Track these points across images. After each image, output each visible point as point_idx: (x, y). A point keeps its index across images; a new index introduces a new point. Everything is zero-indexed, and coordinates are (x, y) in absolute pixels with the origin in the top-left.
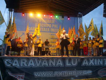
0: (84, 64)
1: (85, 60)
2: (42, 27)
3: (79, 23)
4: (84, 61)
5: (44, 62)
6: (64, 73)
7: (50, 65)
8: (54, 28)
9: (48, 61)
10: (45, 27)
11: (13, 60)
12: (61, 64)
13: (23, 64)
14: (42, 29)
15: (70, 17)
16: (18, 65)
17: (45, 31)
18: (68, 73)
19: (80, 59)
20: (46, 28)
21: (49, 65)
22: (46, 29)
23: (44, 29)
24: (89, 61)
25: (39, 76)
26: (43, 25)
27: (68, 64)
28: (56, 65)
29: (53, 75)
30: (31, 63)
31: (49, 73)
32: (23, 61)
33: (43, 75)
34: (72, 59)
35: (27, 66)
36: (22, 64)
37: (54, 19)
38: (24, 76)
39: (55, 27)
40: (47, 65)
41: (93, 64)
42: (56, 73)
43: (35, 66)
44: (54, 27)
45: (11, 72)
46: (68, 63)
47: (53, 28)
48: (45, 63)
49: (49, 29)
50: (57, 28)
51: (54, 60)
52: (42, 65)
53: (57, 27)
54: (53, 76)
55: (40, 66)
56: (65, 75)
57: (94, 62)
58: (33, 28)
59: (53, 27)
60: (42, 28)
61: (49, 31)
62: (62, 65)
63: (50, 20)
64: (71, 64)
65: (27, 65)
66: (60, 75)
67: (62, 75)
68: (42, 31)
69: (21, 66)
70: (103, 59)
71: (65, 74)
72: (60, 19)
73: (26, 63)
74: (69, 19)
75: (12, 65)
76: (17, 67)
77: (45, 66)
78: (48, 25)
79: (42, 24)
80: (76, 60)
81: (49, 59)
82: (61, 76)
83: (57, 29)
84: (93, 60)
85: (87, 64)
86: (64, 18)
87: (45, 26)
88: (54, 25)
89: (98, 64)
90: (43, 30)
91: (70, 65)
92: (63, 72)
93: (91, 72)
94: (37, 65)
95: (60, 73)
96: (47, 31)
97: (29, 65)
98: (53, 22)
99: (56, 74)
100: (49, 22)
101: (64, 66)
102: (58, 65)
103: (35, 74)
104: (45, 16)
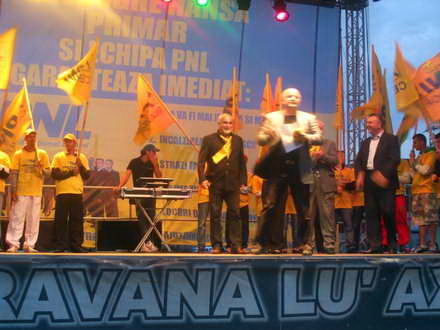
0: (398, 300)
1: (410, 277)
2: (104, 61)
3: (344, 41)
4: (403, 286)
5: (131, 287)
7: (173, 309)
8: (181, 71)
9: (160, 282)
10: (122, 68)
14: (106, 80)
15: (289, 6)
17: (124, 90)
19: (375, 269)
21: (164, 310)
22: (129, 80)
23: (121, 75)
24: (429, 283)
26: (112, 49)
27: (293, 305)
28: (212, 309)
30: (43, 296)
34: (323, 273)
35: (12, 317)
37: (188, 14)
39: (187, 69)
40: (154, 311)
43: (71, 320)
44: (182, 65)
46: (298, 301)
47: (176, 73)
48: (138, 295)
50: (205, 75)
51: (204, 280)
53: (204, 69)
55: (106, 320)
58: (46, 68)
59: (175, 67)
62: (252, 308)
63: (156, 17)
64: (317, 303)
65: (16, 313)
68: (105, 88)
72: (226, 16)
73: (7, 298)
74: (281, 16)
77: (137, 319)
78: (146, 52)
79: (104, 46)
81: (169, 270)
83: (203, 81)
85: (421, 304)
86: (247, 12)
87: (122, 59)
88: (182, 52)
90: (111, 85)
91: (309, 308)
94: (86, 315)
97: (26, 314)
98: (179, 31)
100: (149, 37)
101: (266, 318)
102: (230, 310)
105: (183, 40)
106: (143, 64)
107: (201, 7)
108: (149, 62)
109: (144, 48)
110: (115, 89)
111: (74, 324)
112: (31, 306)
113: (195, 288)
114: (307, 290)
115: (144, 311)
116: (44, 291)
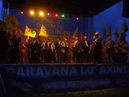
4: (102, 69)
5: (54, 70)
11: (16, 68)
12: (75, 72)
15: (79, 17)
16: (24, 75)
18: (84, 84)
19: (97, 66)
21: (60, 74)
24: (106, 69)
25: (49, 87)
28: (69, 73)
29: (65, 86)
31: (61, 84)
32: (29, 69)
33: (53, 86)
34: (88, 67)
35: (34, 75)
36: (29, 73)
37: (60, 19)
39: (60, 29)
41: (112, 72)
43: (44, 76)
47: (58, 30)
48: (56, 71)
49: (53, 30)
51: (67, 68)
52: (53, 74)
53: (63, 29)
55: (50, 76)
59: (58, 28)
61: (53, 33)
63: (54, 19)
64: (87, 72)
66: (73, 85)
67: (76, 85)
69: (27, 76)
70: (122, 66)
71: (79, 84)
72: (67, 19)
73: (33, 72)
74: (77, 19)
76: (22, 77)
81: (61, 67)
82: (74, 87)
83: (63, 31)
84: (111, 67)
86: (71, 18)
87: (48, 27)
88: (59, 26)
89: (117, 72)
92: (77, 82)
93: (109, 82)
94: (47, 75)
95: (73, 83)
96: (51, 33)
98: (59, 22)
99: (69, 84)
100: (53, 23)
101: (78, 75)
102: (72, 73)
103: (45, 85)
104: (48, 14)
105: (59, 24)
107: (63, 17)
109: (52, 25)
113: (66, 70)
115: (57, 74)
116: (40, 71)
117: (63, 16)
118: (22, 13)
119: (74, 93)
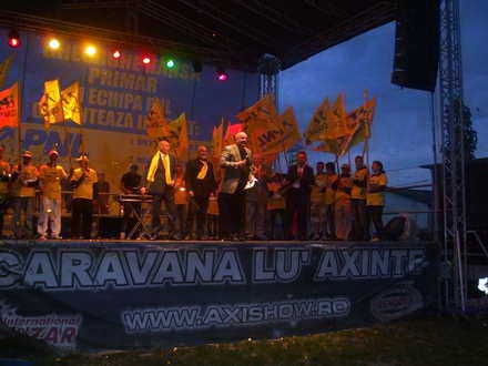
0: (323, 270)
2: (100, 104)
4: (326, 262)
6: (245, 310)
7: (190, 277)
9: (183, 259)
10: (111, 109)
11: (25, 256)
13: (74, 274)
15: (228, 70)
16: (52, 282)
17: (113, 124)
18: (263, 313)
19: (309, 250)
20: (119, 113)
21: (184, 277)
22: (116, 117)
23: (111, 113)
24: (340, 260)
25: (143, 326)
26: (105, 96)
27: (260, 275)
28: (213, 276)
29: (199, 322)
30: (110, 269)
31: (185, 314)
32: (73, 261)
33: (158, 320)
34: (279, 253)
35: (90, 283)
36: (70, 275)
37: (158, 73)
38: (76, 327)
40: (178, 278)
41: (355, 272)
42: (211, 313)
43: (127, 284)
45: (13, 311)
46: (264, 271)
48: (170, 269)
49: (129, 116)
51: (209, 256)
52: (159, 279)
54: (202, 323)
55: (148, 284)
56: (251, 319)
57: (358, 262)
60: (101, 112)
61: (131, 126)
62: (237, 277)
63: (136, 74)
64: (275, 271)
65: (93, 280)
66: (229, 318)
67: (236, 319)
69: (63, 284)
70: (391, 250)
71: (248, 316)
72: (185, 75)
73: (87, 271)
75: (21, 280)
76: (46, 290)
77: (168, 284)
78: (129, 98)
79: (100, 92)
80: (295, 254)
81: (188, 252)
82: (231, 326)
84: (355, 254)
85: (335, 273)
87: (113, 103)
89: (374, 272)
90: (104, 120)
91: (270, 275)
92: (241, 305)
93: (346, 306)
94: (137, 281)
95: (228, 311)
96: (121, 126)
99: (213, 316)
100: (131, 87)
101: (245, 282)
102: (224, 277)
103: (128, 317)
104: (117, 55)
105: (154, 91)
106: (126, 106)
107: (169, 69)
108: (131, 105)
109: (128, 95)
110: (107, 124)
111: (128, 287)
112: (103, 275)
113: (204, 263)
114: (270, 265)
115: (172, 278)
116: (111, 266)
117: (170, 64)
118: (14, 42)
119: (231, 345)
